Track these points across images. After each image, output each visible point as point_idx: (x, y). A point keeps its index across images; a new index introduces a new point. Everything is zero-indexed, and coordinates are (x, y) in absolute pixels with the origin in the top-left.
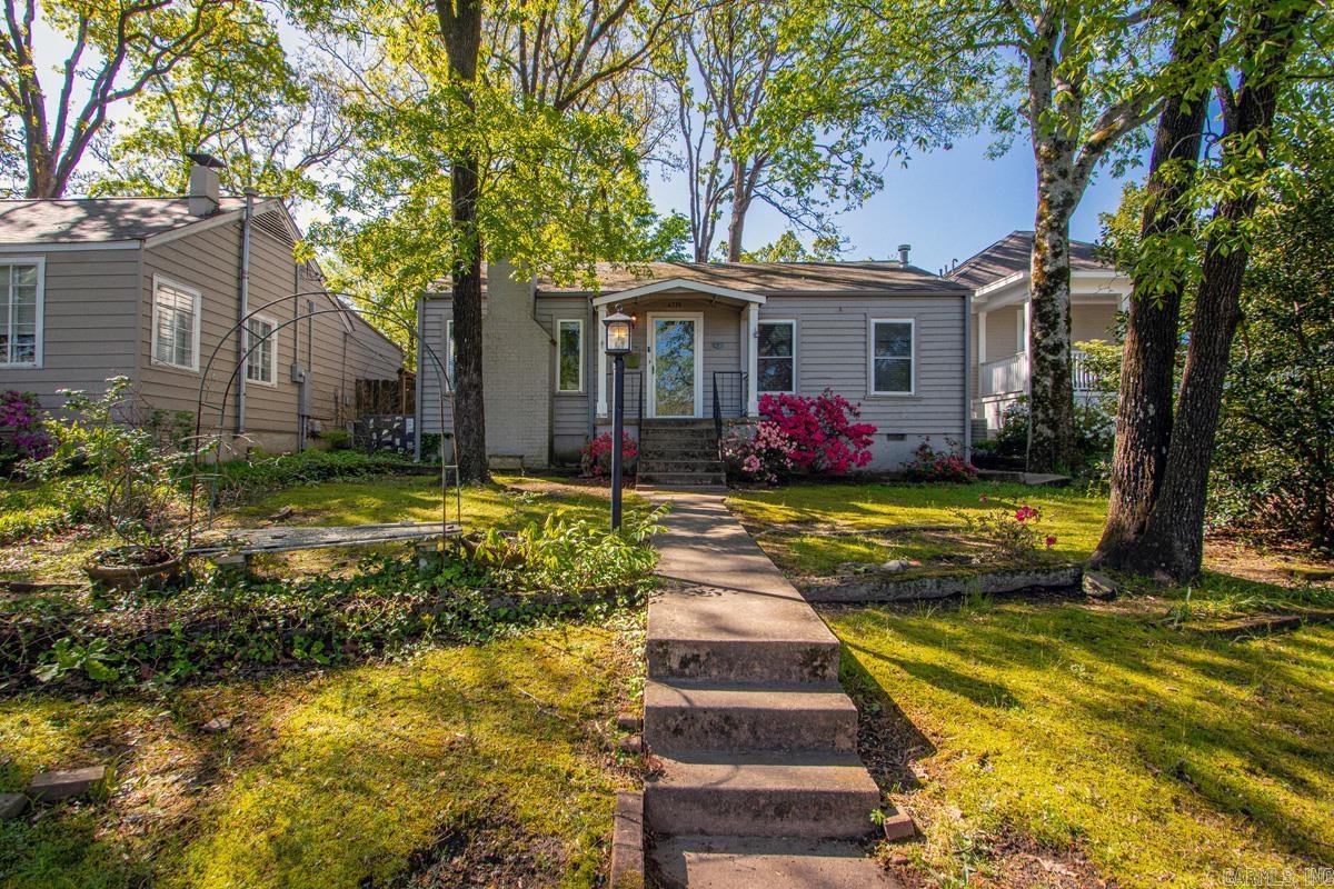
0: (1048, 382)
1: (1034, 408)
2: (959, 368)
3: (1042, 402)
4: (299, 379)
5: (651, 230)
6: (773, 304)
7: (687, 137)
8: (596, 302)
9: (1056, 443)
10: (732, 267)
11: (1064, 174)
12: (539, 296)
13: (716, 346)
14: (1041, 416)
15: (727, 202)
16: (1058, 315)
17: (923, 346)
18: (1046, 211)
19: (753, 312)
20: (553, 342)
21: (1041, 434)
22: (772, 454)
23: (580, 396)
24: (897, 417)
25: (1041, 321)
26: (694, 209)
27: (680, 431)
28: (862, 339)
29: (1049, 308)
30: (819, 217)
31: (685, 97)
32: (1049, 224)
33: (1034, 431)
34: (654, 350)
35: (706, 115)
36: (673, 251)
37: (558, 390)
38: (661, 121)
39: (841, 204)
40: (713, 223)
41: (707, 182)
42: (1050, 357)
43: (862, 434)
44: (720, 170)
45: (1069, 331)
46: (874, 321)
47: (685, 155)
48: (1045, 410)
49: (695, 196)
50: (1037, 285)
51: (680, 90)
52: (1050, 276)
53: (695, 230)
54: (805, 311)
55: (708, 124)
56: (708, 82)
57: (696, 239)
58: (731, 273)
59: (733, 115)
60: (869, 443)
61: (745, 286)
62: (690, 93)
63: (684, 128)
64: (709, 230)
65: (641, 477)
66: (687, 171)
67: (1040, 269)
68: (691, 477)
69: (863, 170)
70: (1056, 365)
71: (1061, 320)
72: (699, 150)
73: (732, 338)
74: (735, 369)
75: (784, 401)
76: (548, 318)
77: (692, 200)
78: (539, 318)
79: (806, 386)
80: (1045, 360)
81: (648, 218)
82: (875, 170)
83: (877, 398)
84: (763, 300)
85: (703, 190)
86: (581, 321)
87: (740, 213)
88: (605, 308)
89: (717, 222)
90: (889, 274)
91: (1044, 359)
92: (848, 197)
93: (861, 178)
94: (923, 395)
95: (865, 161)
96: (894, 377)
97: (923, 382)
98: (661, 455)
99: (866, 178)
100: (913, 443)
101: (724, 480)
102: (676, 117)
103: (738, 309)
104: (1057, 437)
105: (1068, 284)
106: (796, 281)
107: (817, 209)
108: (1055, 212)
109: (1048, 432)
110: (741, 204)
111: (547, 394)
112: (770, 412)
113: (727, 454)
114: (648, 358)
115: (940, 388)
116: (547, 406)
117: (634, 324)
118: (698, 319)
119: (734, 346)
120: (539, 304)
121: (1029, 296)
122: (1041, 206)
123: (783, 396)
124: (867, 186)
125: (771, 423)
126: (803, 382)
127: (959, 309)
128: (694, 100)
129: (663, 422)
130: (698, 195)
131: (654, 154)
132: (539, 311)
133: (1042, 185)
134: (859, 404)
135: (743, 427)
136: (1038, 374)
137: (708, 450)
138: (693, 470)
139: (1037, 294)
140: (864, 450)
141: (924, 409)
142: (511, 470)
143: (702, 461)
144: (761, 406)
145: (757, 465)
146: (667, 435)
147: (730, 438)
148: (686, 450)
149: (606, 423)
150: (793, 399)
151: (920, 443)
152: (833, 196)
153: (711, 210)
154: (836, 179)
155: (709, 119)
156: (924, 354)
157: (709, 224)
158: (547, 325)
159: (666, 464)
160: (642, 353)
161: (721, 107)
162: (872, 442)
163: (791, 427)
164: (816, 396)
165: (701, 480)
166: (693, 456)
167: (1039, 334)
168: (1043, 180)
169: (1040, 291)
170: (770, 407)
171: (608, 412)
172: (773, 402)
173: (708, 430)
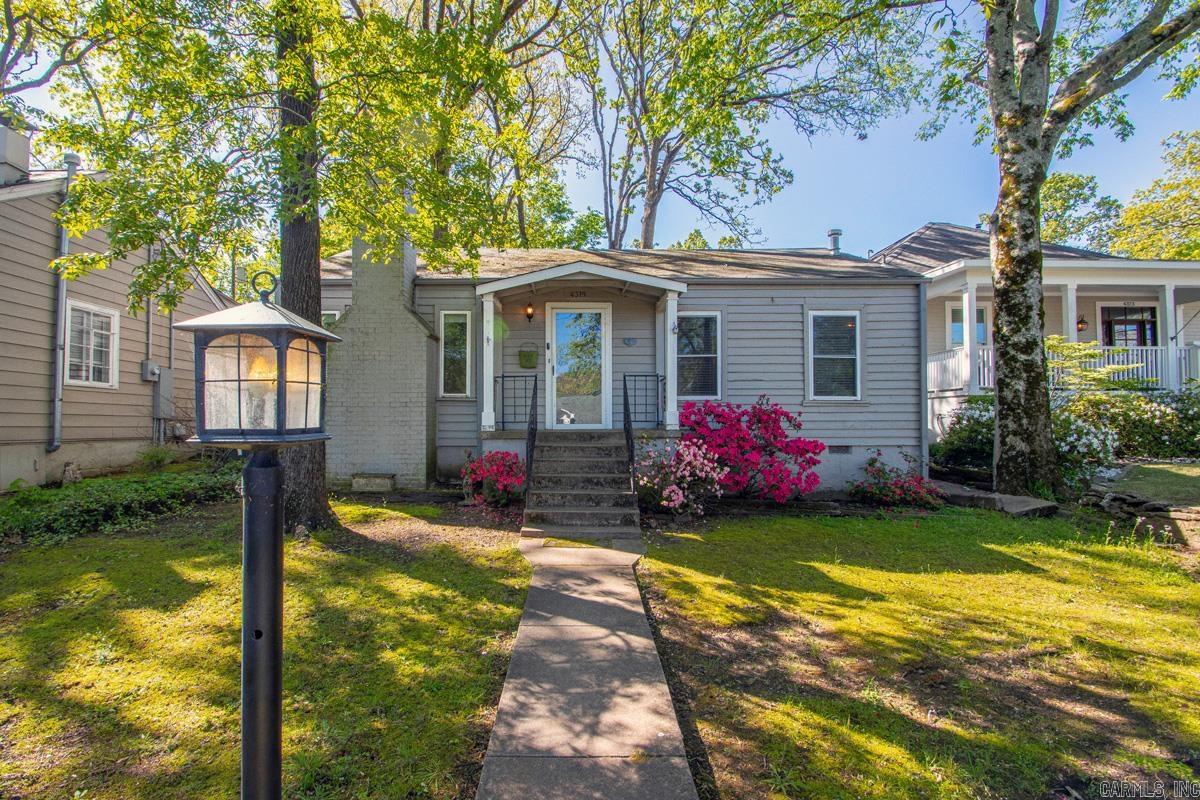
0: (1021, 386)
1: (1002, 416)
2: (912, 368)
3: (1013, 410)
4: (150, 378)
5: (568, 226)
6: (693, 294)
7: (600, 133)
8: (480, 290)
9: (1032, 459)
10: (645, 254)
11: (1032, 143)
12: (417, 283)
13: (628, 342)
14: (1012, 426)
15: (639, 197)
16: (1030, 308)
17: (871, 343)
18: (1012, 186)
19: (672, 302)
20: (434, 338)
21: (1013, 447)
22: (697, 482)
23: (466, 401)
24: (840, 425)
25: (1009, 315)
26: (608, 203)
27: (582, 449)
28: (799, 335)
29: (1019, 298)
30: (729, 211)
31: (598, 96)
32: (1017, 201)
33: (1003, 443)
34: (554, 346)
35: (618, 111)
36: (589, 246)
37: (441, 393)
38: (575, 121)
39: (751, 198)
40: (626, 217)
41: (620, 178)
42: (1022, 357)
43: (806, 450)
44: (632, 166)
45: (1042, 326)
46: (811, 313)
47: (599, 154)
48: (1018, 419)
49: (608, 191)
50: (1002, 272)
51: (593, 87)
52: (1020, 261)
53: (608, 225)
54: (731, 301)
55: (620, 120)
56: (621, 80)
57: (610, 233)
58: (644, 259)
59: (645, 110)
60: (815, 462)
61: (661, 273)
62: (602, 93)
63: (597, 125)
64: (622, 223)
65: (529, 515)
66: (601, 168)
67: (1007, 254)
68: (594, 515)
69: (772, 165)
70: (1029, 367)
71: (1034, 313)
72: (611, 146)
73: (647, 333)
74: (647, 369)
75: (710, 409)
76: (429, 310)
77: (606, 195)
78: (417, 308)
79: (735, 390)
80: (1016, 361)
81: (564, 215)
82: (783, 165)
83: (815, 404)
84: (683, 288)
85: (615, 185)
86: (468, 313)
87: (652, 205)
88: (491, 298)
89: (630, 216)
90: (820, 261)
91: (1014, 359)
92: (757, 192)
93: (771, 173)
94: (869, 399)
95: (774, 156)
96: (837, 377)
97: (870, 385)
98: (558, 482)
99: (775, 171)
100: (860, 457)
101: (637, 519)
102: (590, 117)
103: (651, 300)
104: (1033, 452)
105: (1040, 272)
106: (718, 268)
107: (727, 203)
108: (1024, 187)
109: (1022, 446)
110: (653, 196)
111: (424, 400)
112: (693, 426)
113: (641, 483)
114: (547, 357)
115: (891, 392)
116: (424, 414)
117: (530, 317)
118: (606, 311)
119: (648, 343)
120: (417, 292)
121: (969, 286)
122: (1005, 181)
123: (707, 401)
124: (776, 180)
125: (695, 440)
126: (730, 385)
127: (912, 300)
128: (606, 98)
129: (563, 436)
130: (611, 190)
131: (570, 152)
132: (418, 301)
133: (1006, 156)
134: (800, 414)
135: (660, 443)
136: (1006, 376)
137: (617, 475)
138: (598, 504)
139: (1003, 283)
140: (809, 471)
141: (872, 417)
142: (379, 493)
143: (608, 491)
144: (681, 415)
145: (679, 498)
146: (566, 454)
147: (644, 459)
148: (589, 476)
149: (493, 436)
150: (719, 405)
151: (869, 457)
152: (743, 190)
153: (624, 204)
154: (745, 174)
155: (622, 115)
156: (871, 352)
157: (622, 219)
158: (427, 318)
159: (563, 496)
160: (540, 351)
161: (633, 103)
162: (819, 462)
163: (720, 446)
164: (748, 402)
165: (607, 520)
166: (597, 484)
167: (1005, 329)
168: (1007, 151)
169: (1006, 280)
170: (693, 418)
171: (496, 423)
172: (695, 409)
173: (617, 448)
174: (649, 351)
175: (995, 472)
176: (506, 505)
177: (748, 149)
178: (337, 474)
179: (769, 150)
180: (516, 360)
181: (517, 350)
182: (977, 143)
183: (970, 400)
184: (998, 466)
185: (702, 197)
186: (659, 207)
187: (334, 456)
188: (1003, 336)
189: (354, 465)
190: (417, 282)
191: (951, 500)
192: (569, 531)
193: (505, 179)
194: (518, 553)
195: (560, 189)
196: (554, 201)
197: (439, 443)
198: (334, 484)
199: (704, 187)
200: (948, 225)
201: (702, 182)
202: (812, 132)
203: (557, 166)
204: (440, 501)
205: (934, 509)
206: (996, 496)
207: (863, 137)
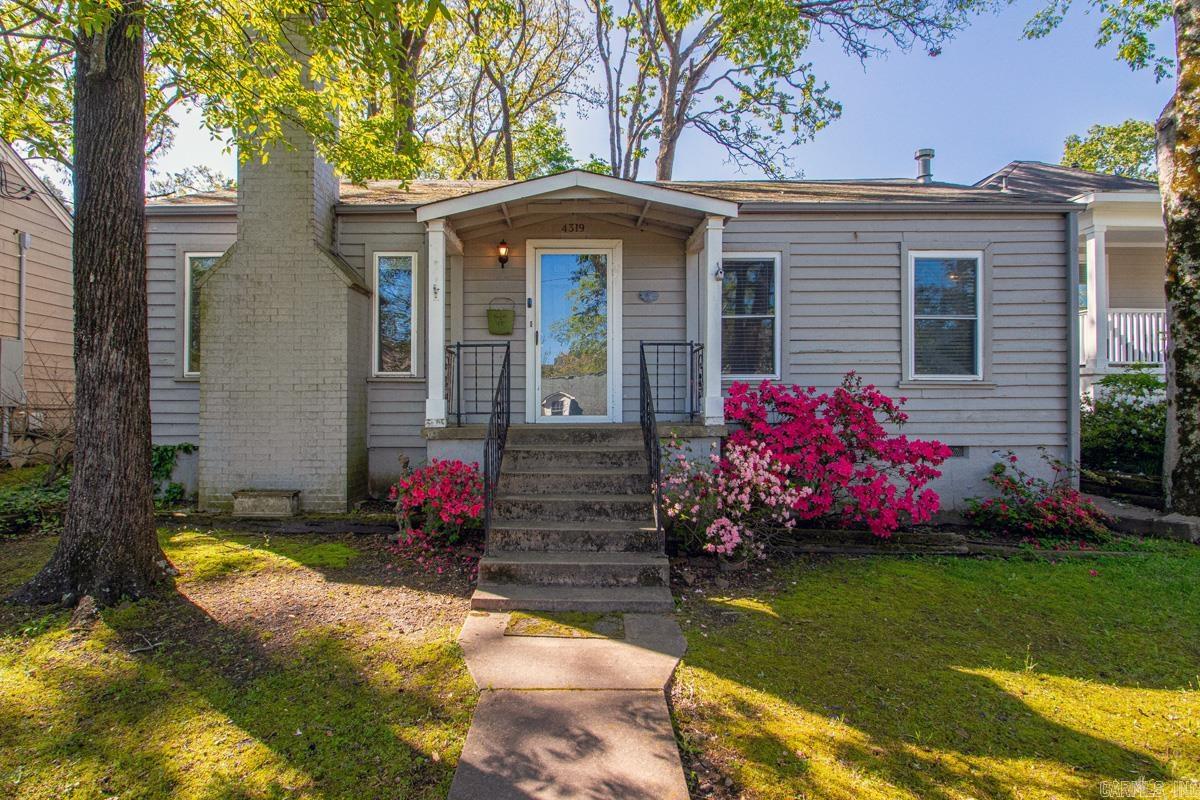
1: (1182, 403)
2: (1056, 334)
6: (741, 227)
7: (606, 60)
8: (423, 214)
12: (340, 212)
13: (645, 297)
15: (652, 138)
17: (998, 298)
19: (714, 233)
20: (364, 293)
22: (761, 511)
23: (408, 382)
24: (953, 417)
26: (615, 146)
27: (578, 456)
28: (893, 285)
31: (603, 16)
33: (1185, 441)
34: (538, 303)
35: (628, 31)
37: (375, 371)
38: (576, 50)
39: (788, 137)
40: (637, 161)
41: (630, 114)
43: (916, 454)
44: (644, 99)
46: (913, 255)
47: (605, 86)
49: (615, 130)
50: (1183, 197)
51: (597, 6)
53: (615, 171)
54: (796, 237)
55: (630, 42)
60: (934, 474)
62: (609, 11)
63: (601, 49)
64: (632, 168)
65: (487, 569)
66: (606, 106)
68: (594, 569)
69: (816, 96)
72: (619, 73)
73: (673, 284)
74: (675, 336)
75: (770, 394)
76: (357, 251)
77: (612, 134)
78: (343, 250)
79: (804, 366)
81: (563, 164)
82: (827, 96)
83: (919, 386)
84: (732, 210)
85: (624, 123)
86: (412, 256)
87: (670, 141)
88: (440, 226)
89: (641, 159)
92: (796, 129)
93: (814, 105)
94: (1000, 380)
95: (818, 84)
96: (948, 347)
97: (997, 358)
98: (538, 510)
99: (819, 104)
100: (979, 462)
101: (664, 575)
102: (594, 45)
103: (683, 229)
106: (772, 195)
110: (670, 132)
111: (344, 381)
112: (744, 421)
113: (670, 512)
114: (528, 320)
115: (1024, 369)
116: (345, 401)
117: (503, 260)
118: (613, 254)
119: (674, 298)
120: (340, 226)
121: (1096, 229)
122: (1187, 67)
123: (765, 383)
124: (820, 115)
125: (754, 443)
126: (794, 359)
127: (1055, 237)
128: (614, 19)
129: (549, 434)
130: (618, 128)
131: (570, 88)
132: (340, 238)
133: (1188, 32)
134: (903, 400)
135: (695, 445)
136: (1189, 346)
137: (630, 499)
138: (600, 547)
139: (1185, 212)
140: (924, 488)
141: (998, 404)
142: (273, 520)
143: (618, 525)
144: (727, 404)
145: (732, 537)
146: (551, 463)
147: (674, 473)
148: (587, 500)
149: (443, 436)
150: (782, 388)
151: (993, 462)
152: (778, 128)
153: (634, 145)
154: (782, 107)
155: (631, 36)
156: (998, 310)
157: (632, 163)
158: (355, 263)
159: (545, 535)
160: (518, 310)
161: (646, 20)
162: (938, 474)
163: (790, 450)
164: (827, 384)
165: (615, 576)
166: (600, 512)
167: (1187, 278)
168: (1190, 24)
169: (1191, 207)
170: (744, 406)
171: (449, 413)
172: (747, 394)
173: (630, 454)
174: (675, 310)
175: (1168, 483)
176: (460, 543)
177: (786, 75)
178: (216, 490)
179: (812, 78)
180: (483, 323)
181: (482, 309)
182: (1100, 43)
183: (1108, 380)
184: (1175, 476)
185: (730, 135)
186: (679, 142)
187: (210, 464)
188: (1185, 288)
189: (241, 476)
190: (340, 210)
191: (1119, 527)
192: (552, 599)
193: (493, 122)
194: (456, 653)
195: (559, 133)
196: (551, 148)
197: (372, 443)
198: (212, 505)
199: (732, 125)
200: (1040, 163)
201: (729, 119)
202: (865, 55)
203: (555, 108)
204: (361, 531)
205: (1099, 541)
206: (1174, 518)
207: (935, 52)
